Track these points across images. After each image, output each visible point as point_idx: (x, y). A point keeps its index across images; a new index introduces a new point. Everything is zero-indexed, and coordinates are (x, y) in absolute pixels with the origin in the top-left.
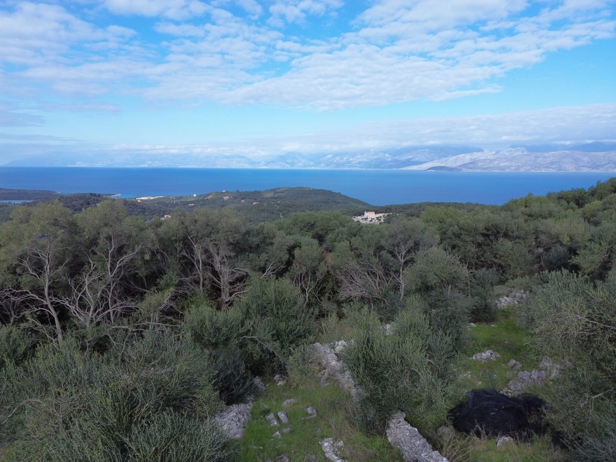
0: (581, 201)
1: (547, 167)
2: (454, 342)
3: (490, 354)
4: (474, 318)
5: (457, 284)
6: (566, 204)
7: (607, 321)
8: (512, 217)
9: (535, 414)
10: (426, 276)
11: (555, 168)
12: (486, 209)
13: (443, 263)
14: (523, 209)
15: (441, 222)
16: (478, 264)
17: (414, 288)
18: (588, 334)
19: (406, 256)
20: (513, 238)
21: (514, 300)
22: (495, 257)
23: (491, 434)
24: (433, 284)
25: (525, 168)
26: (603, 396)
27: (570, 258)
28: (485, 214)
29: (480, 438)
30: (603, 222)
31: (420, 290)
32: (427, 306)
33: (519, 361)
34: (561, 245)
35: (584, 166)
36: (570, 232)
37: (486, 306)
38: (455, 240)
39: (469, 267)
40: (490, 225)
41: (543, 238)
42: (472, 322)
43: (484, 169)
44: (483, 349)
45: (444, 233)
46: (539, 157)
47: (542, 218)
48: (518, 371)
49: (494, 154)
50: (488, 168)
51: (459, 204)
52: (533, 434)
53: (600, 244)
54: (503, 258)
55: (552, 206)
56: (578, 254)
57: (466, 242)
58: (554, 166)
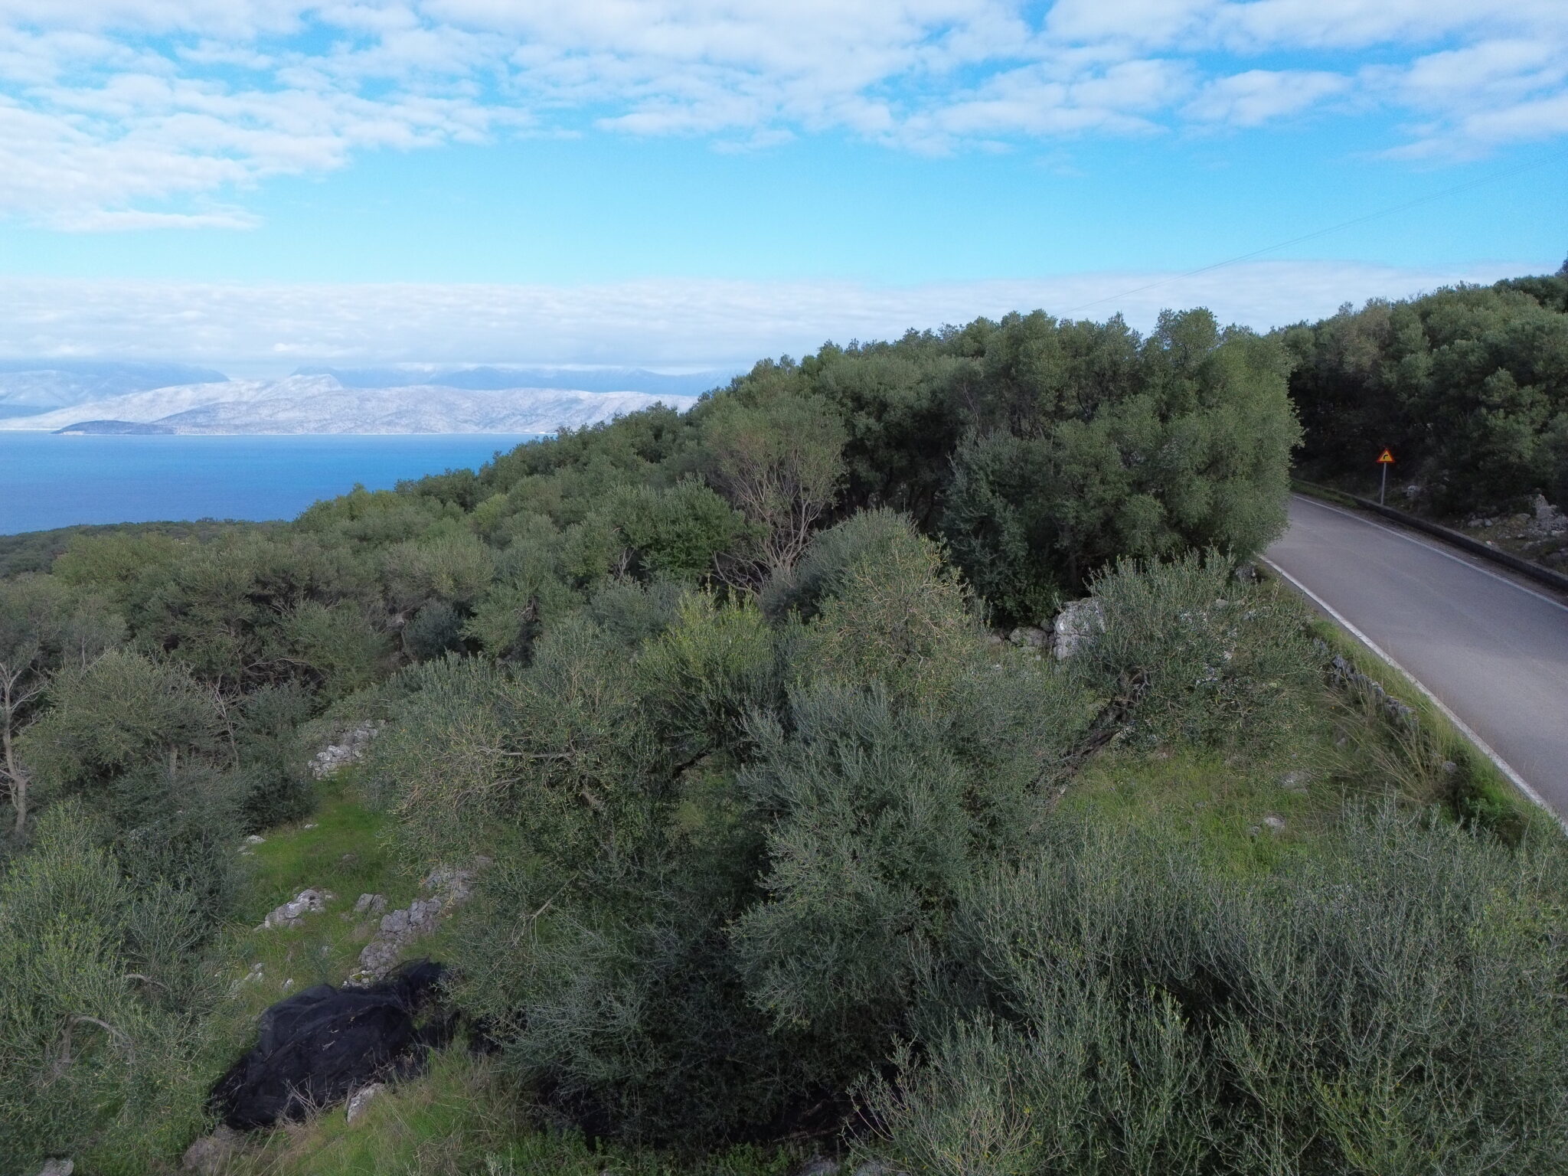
0: (468, 499)
1: (389, 423)
2: (206, 902)
3: (307, 900)
4: (256, 822)
5: (195, 743)
6: (438, 506)
7: (541, 745)
8: (322, 547)
9: (427, 1002)
10: (94, 739)
11: (407, 425)
12: (253, 533)
13: (144, 692)
14: (346, 523)
15: (124, 578)
16: (249, 677)
17: (57, 781)
18: (508, 782)
19: (17, 693)
20: (331, 597)
21: (352, 749)
22: (293, 652)
23: (330, 1098)
24: (120, 756)
25: (340, 424)
26: (551, 906)
27: (461, 626)
28: (250, 544)
29: (304, 1122)
30: (515, 538)
31: (81, 782)
32: (110, 824)
33: (380, 893)
34: (440, 599)
35: (466, 422)
36: (452, 568)
37: (285, 780)
38: (173, 624)
39: (226, 689)
40: (268, 571)
41: (400, 587)
42: (253, 833)
43: (237, 427)
44: (288, 894)
45: (139, 607)
46: (369, 400)
47: (391, 542)
48: (381, 915)
49: (257, 389)
50: (247, 425)
51: (176, 524)
52: (426, 1052)
53: (515, 586)
54: (312, 651)
55: (410, 512)
56: (475, 615)
57: (207, 623)
58: (404, 421)
